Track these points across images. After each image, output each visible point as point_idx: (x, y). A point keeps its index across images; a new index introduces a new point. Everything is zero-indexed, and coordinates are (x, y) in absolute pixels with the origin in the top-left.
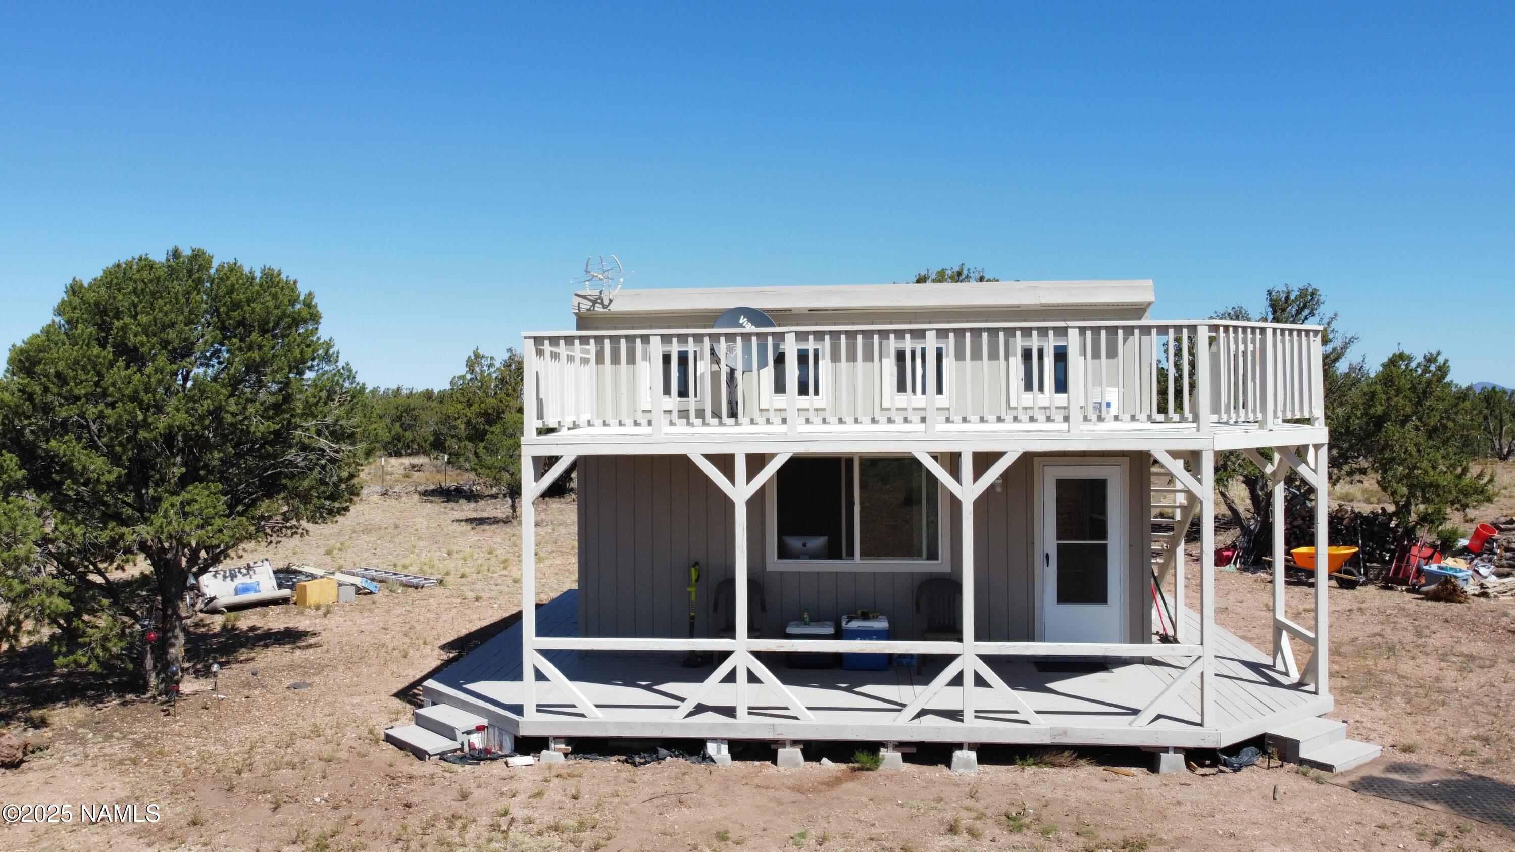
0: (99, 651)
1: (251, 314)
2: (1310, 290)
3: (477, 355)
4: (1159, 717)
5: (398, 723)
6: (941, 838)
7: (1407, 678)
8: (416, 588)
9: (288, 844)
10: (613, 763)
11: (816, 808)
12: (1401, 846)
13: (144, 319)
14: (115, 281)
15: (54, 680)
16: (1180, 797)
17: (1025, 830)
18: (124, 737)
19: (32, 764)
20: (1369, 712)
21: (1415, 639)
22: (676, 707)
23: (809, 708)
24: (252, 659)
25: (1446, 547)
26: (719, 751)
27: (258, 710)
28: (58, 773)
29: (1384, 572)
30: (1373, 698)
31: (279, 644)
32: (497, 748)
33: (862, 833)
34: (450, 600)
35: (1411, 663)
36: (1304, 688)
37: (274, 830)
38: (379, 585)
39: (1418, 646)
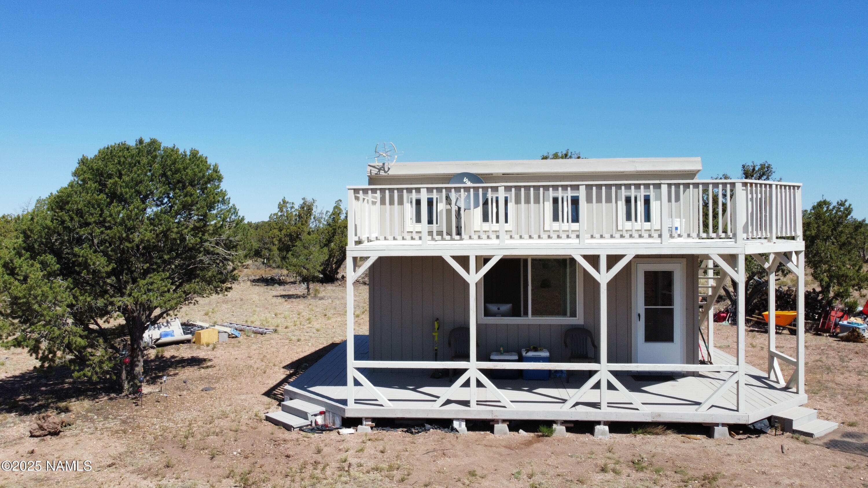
0: (97, 369)
1: (186, 176)
2: (766, 165)
3: (284, 202)
4: (713, 406)
5: (270, 410)
6: (598, 475)
7: (841, 385)
8: (262, 334)
9: (224, 478)
10: (400, 432)
11: (522, 458)
12: (862, 478)
13: (126, 178)
14: (106, 157)
15: (66, 386)
16: (728, 451)
17: (645, 470)
18: (115, 418)
19: (66, 433)
20: (825, 404)
21: (841, 363)
22: (435, 401)
23: (512, 402)
24: (177, 374)
25: (850, 311)
26: (460, 425)
27: (188, 403)
28: (82, 438)
29: (815, 326)
30: (825, 396)
31: (191, 366)
32: (331, 424)
33: (552, 472)
34: (282, 341)
35: (842, 376)
36: (790, 390)
37: (214, 470)
38: (240, 332)
39: (843, 367)
